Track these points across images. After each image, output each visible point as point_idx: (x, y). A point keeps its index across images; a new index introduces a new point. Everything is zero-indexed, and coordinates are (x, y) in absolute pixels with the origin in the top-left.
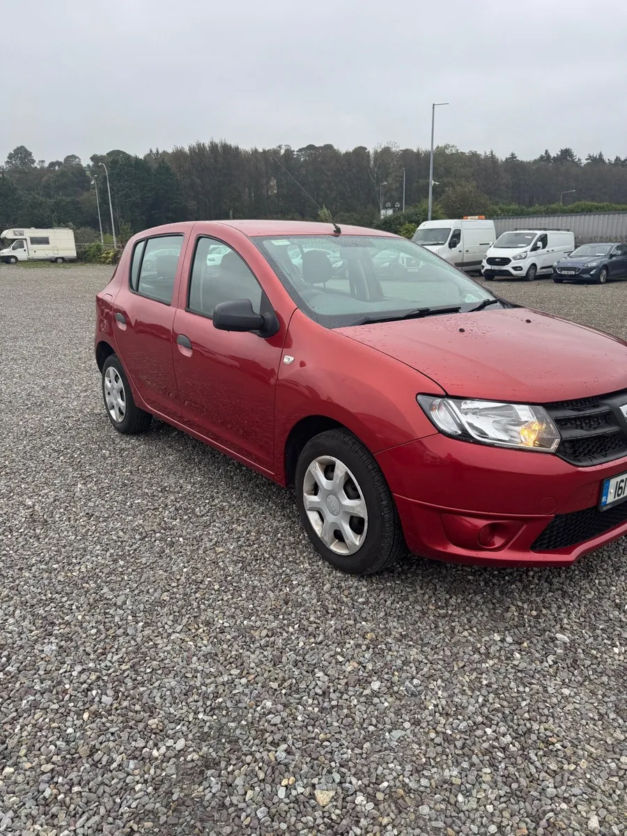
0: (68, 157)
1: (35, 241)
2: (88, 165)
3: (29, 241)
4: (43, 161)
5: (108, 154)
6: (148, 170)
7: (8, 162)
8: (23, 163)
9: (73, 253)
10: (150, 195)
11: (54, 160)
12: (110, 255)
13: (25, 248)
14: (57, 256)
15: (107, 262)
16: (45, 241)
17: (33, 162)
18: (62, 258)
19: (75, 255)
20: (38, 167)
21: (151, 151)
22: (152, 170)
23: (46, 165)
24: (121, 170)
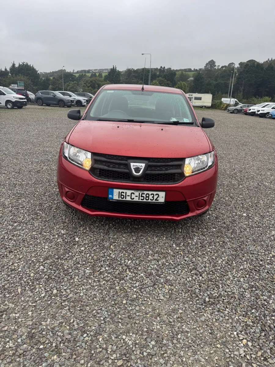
0: (230, 64)
1: (196, 99)
2: (238, 67)
3: (194, 99)
4: (219, 66)
5: (247, 62)
6: (262, 69)
7: (205, 66)
8: (211, 67)
9: (210, 105)
10: (260, 80)
11: (224, 65)
12: (224, 106)
13: (192, 101)
14: (203, 105)
15: (223, 109)
16: (200, 99)
17: (215, 66)
18: (205, 106)
19: (211, 105)
20: (217, 68)
21: (269, 60)
22: (264, 68)
23: (220, 67)
24: (249, 69)
